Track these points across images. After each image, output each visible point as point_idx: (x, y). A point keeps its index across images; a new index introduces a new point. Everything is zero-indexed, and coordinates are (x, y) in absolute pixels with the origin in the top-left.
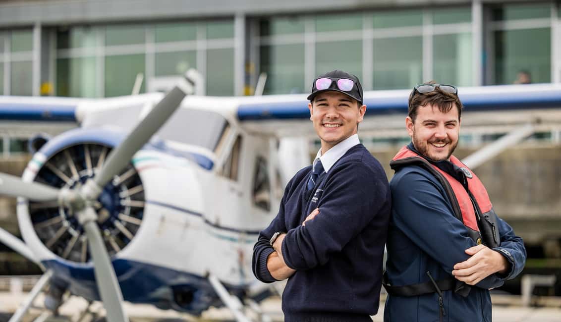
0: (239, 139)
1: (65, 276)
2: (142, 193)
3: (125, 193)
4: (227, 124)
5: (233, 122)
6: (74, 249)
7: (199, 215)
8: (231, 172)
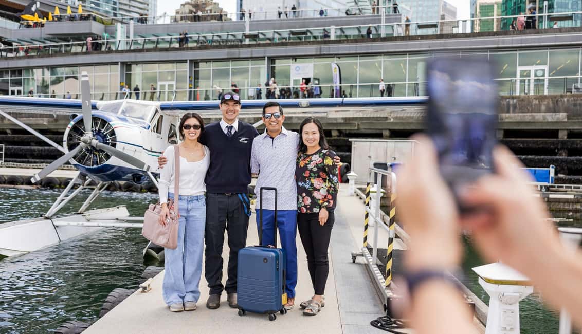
0: (162, 116)
1: (85, 172)
2: (115, 137)
3: (109, 138)
4: (157, 111)
5: (159, 110)
6: (87, 160)
7: (142, 147)
8: (158, 129)
